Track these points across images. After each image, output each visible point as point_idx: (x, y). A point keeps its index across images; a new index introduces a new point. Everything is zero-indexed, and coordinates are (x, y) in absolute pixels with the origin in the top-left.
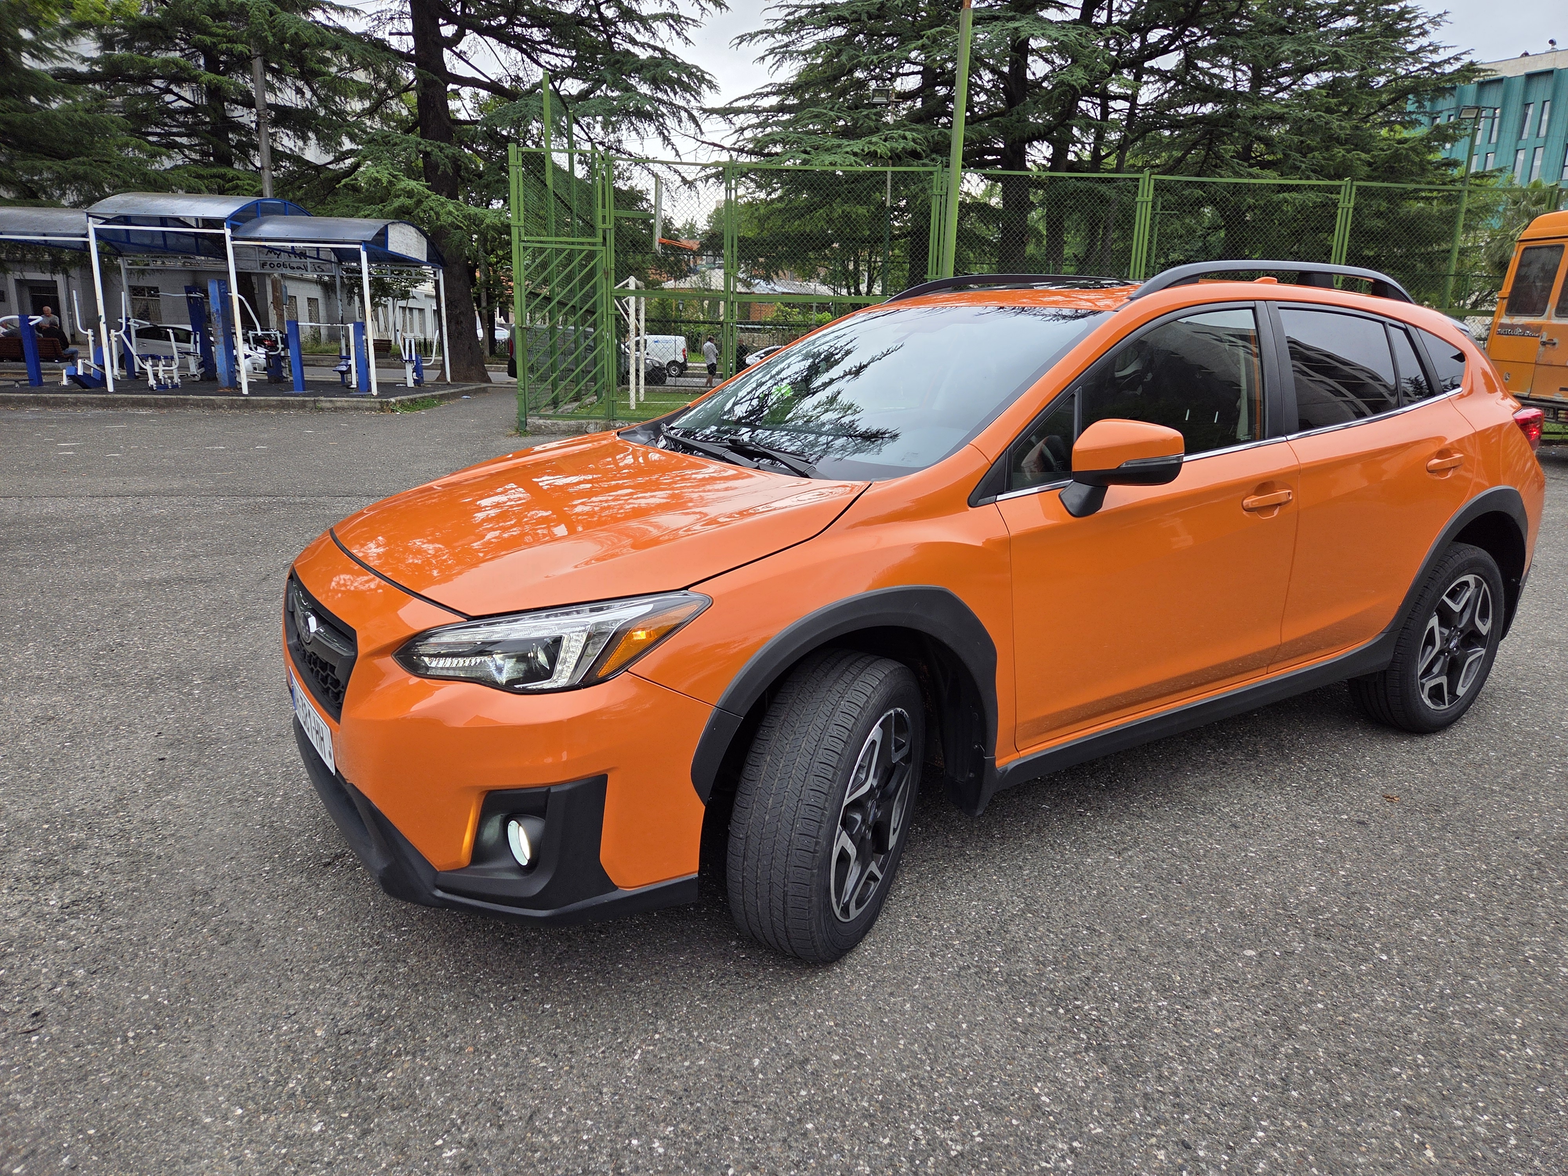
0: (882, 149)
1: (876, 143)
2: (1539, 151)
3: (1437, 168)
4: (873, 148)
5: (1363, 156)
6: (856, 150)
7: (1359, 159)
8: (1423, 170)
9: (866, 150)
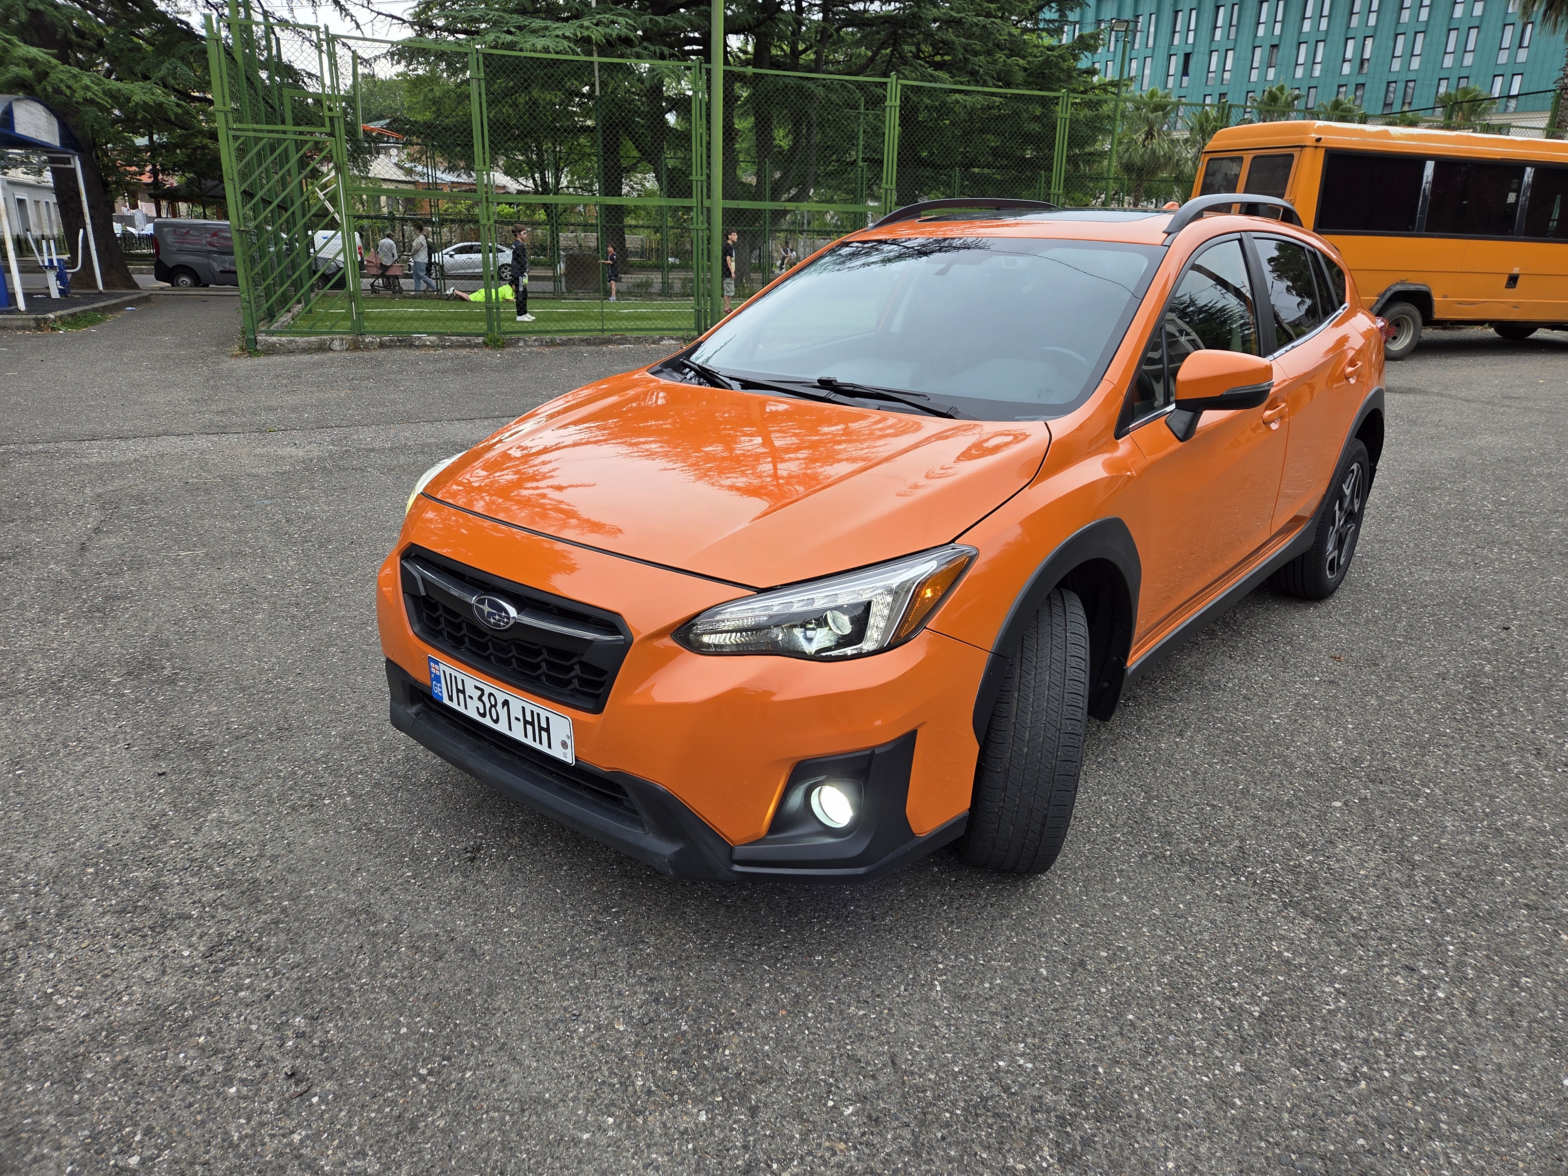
0: (596, 34)
1: (588, 28)
2: (1149, 60)
3: (1079, 75)
4: (586, 33)
5: (1021, 62)
6: (567, 34)
7: (1018, 65)
8: (1070, 77)
9: (579, 34)
